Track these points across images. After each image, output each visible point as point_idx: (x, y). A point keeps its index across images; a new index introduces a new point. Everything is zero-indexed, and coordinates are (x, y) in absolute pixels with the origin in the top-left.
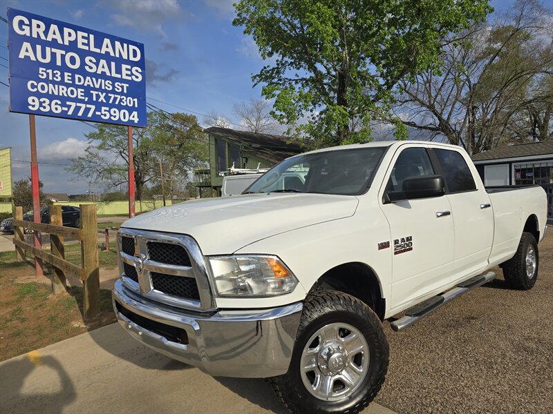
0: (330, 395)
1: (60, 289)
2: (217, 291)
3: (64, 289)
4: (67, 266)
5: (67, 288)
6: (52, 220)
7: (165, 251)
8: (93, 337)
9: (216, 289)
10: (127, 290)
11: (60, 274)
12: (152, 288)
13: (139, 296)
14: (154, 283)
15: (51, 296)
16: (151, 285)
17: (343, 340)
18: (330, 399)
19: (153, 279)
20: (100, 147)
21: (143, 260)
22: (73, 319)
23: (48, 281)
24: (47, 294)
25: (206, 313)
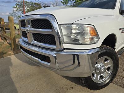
0: (99, 81)
1: (6, 43)
2: (64, 41)
3: (7, 43)
4: (6, 36)
5: (8, 43)
6: (2, 23)
7: (39, 23)
8: (16, 56)
9: (63, 40)
10: (24, 41)
11: (5, 39)
12: (33, 40)
13: (28, 43)
14: (34, 38)
15: (3, 45)
16: (33, 39)
17: (105, 62)
18: (99, 82)
19: (34, 36)
20: (16, 10)
21: (29, 28)
22: (9, 51)
23: (2, 41)
24: (2, 44)
25: (58, 50)
